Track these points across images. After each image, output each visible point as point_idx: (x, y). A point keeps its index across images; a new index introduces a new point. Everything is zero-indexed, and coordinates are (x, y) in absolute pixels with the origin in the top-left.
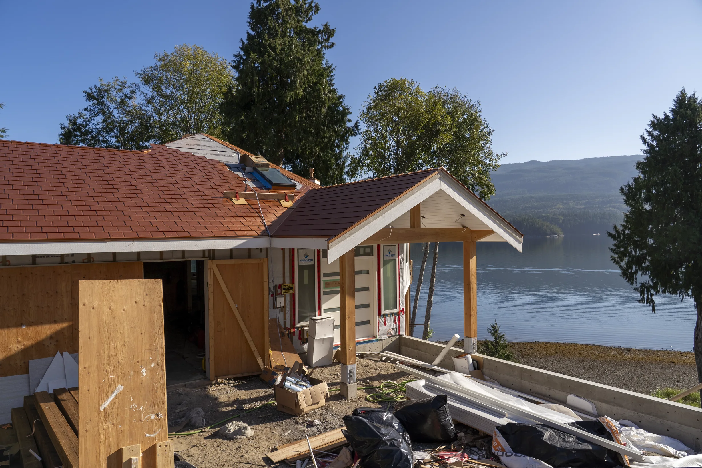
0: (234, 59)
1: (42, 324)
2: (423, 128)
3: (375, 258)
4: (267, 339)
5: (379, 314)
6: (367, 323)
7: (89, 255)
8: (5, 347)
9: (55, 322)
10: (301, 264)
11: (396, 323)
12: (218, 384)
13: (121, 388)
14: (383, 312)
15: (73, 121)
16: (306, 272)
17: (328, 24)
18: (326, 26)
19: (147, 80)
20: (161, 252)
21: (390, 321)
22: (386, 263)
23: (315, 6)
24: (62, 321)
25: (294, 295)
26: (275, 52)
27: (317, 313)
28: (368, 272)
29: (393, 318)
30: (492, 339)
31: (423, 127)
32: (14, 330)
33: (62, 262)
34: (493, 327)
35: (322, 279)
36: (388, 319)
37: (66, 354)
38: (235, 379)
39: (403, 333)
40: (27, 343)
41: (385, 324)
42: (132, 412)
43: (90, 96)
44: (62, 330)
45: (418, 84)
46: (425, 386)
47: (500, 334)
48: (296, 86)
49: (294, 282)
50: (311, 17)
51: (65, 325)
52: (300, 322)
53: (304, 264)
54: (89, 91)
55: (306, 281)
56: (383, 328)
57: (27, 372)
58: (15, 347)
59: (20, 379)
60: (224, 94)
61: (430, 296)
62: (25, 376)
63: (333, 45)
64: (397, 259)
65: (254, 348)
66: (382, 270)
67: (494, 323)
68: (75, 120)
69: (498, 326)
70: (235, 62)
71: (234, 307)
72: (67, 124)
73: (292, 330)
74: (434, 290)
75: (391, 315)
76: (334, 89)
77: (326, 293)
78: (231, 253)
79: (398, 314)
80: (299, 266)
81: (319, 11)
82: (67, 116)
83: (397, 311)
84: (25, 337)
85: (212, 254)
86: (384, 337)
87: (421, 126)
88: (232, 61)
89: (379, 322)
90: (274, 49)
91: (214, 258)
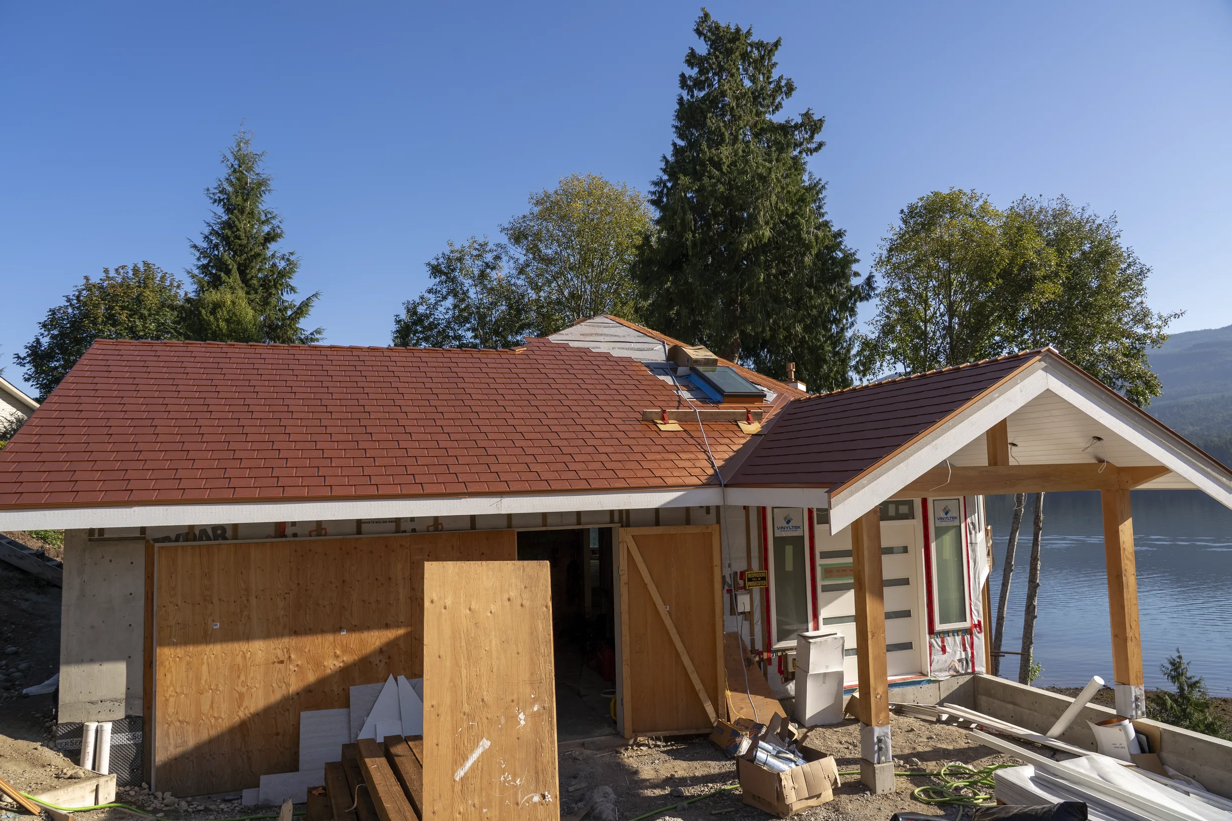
0: (653, 189)
1: (369, 628)
2: (999, 276)
3: (918, 522)
4: (721, 670)
5: (931, 631)
6: (908, 646)
7: (436, 519)
8: (318, 664)
9: (387, 626)
10: (779, 534)
11: (965, 650)
12: (639, 745)
13: (486, 743)
14: (938, 627)
15: (412, 310)
16: (789, 550)
17: (811, 112)
18: (807, 115)
19: (518, 237)
20: (544, 515)
21: (954, 644)
22: (940, 532)
23: (786, 85)
24: (398, 626)
25: (767, 590)
26: (720, 170)
27: (811, 625)
28: (905, 550)
29: (958, 639)
30: (1173, 688)
31: (999, 274)
32: (330, 637)
33: (398, 531)
34: (1173, 663)
35: (819, 561)
36: (949, 640)
37: (402, 679)
38: (667, 739)
39: (981, 668)
40: (348, 658)
41: (944, 650)
42: (503, 788)
43: (436, 270)
44: (397, 639)
45: (985, 196)
46: (1035, 780)
47: (1190, 678)
48: (758, 223)
49: (766, 568)
50: (780, 103)
51: (401, 632)
52: (779, 640)
53: (784, 534)
54: (434, 262)
55: (789, 566)
56: (938, 657)
57: (346, 704)
58: (332, 665)
59: (337, 715)
60: (637, 248)
61: (1031, 597)
62: (343, 711)
63: (820, 145)
64: (963, 525)
65: (698, 686)
66: (933, 546)
67: (1175, 655)
68: (415, 308)
69: (1184, 661)
70: (654, 193)
71: (663, 610)
72: (404, 316)
73: (765, 656)
74: (1038, 585)
75: (955, 632)
76: (826, 221)
77: (826, 589)
78: (657, 516)
79: (969, 631)
80: (775, 539)
81: (793, 93)
82: (403, 304)
83: (967, 624)
84: (345, 649)
85: (625, 517)
86: (943, 676)
87: (995, 272)
88: (649, 192)
89: (931, 645)
90: (718, 165)
91: (628, 525)
